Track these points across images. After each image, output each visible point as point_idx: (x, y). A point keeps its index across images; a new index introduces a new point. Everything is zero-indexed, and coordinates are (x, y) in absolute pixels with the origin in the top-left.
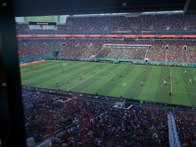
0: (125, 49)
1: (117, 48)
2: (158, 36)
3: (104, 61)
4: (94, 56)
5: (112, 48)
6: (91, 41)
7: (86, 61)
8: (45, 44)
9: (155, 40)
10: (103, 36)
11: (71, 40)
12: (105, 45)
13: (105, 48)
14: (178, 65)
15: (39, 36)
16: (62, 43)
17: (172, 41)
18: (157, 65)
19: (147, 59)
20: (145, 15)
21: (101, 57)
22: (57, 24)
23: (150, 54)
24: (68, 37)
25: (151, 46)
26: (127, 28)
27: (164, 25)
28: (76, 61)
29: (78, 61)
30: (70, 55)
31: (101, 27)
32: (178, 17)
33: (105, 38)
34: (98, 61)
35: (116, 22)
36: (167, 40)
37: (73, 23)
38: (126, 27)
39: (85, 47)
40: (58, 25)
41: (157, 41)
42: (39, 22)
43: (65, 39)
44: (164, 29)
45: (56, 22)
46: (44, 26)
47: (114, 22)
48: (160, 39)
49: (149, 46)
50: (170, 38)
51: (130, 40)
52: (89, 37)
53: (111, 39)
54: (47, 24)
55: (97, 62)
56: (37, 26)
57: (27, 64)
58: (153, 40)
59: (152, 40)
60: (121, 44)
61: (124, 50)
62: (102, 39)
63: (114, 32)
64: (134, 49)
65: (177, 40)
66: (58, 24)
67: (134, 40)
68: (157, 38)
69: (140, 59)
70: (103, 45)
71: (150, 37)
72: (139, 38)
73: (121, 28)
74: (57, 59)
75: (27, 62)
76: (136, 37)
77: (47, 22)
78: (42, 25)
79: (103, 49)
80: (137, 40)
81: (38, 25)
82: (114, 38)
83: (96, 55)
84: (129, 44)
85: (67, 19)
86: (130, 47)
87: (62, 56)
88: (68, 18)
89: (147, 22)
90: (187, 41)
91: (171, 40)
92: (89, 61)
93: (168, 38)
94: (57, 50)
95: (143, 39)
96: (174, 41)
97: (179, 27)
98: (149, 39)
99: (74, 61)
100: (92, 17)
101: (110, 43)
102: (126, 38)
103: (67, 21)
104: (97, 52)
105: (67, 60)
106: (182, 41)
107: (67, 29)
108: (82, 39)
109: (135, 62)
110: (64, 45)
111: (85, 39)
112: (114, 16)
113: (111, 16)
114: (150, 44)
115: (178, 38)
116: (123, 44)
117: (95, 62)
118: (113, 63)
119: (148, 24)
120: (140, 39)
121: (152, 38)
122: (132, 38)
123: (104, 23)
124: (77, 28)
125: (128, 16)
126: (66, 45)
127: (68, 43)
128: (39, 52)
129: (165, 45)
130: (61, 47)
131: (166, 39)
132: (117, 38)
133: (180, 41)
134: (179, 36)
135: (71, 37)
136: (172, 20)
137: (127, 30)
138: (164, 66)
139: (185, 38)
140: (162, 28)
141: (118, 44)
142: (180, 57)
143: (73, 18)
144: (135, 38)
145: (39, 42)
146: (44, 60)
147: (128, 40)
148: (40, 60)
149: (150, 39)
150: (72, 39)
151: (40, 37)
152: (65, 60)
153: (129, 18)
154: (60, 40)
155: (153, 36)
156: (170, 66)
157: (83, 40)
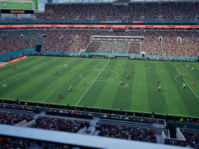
0: (117, 41)
1: (108, 41)
2: (149, 26)
3: (98, 57)
4: (83, 50)
5: (102, 41)
6: (76, 31)
7: (76, 57)
8: (22, 37)
9: (146, 31)
10: (90, 27)
11: (53, 31)
12: (93, 36)
13: (94, 40)
14: (179, 59)
15: (14, 26)
16: (42, 35)
17: (165, 32)
18: (157, 60)
19: (144, 53)
20: (134, 3)
21: (93, 52)
22: (34, 13)
23: (145, 47)
24: (49, 28)
25: (143, 37)
26: (117, 17)
27: (156, 14)
28: (64, 56)
29: (67, 56)
30: (56, 50)
31: (87, 16)
32: (169, 6)
33: (92, 28)
34: (91, 57)
35: (103, 10)
36: (159, 30)
37: (54, 12)
38: (115, 16)
39: (71, 39)
40: (36, 14)
41: (149, 32)
42: (12, 10)
43: (45, 30)
44: (157, 19)
45: (34, 10)
46: (19, 14)
47: (101, 10)
48: (152, 29)
49: (141, 37)
50: (162, 29)
51: (120, 31)
52: (73, 28)
53: (98, 29)
54: (23, 12)
55: (89, 57)
56: (11, 14)
57: (7, 63)
58: (145, 31)
59: (143, 31)
60: (111, 35)
61: (115, 42)
62: (88, 30)
63: (103, 22)
64: (126, 41)
65: (169, 31)
66: (36, 12)
67: (124, 31)
68: (148, 29)
69: (136, 54)
70: (91, 37)
71: (141, 28)
72: (129, 28)
73: (109, 18)
74: (41, 55)
75: (6, 62)
76: (126, 28)
77: (23, 10)
78: (17, 13)
79: (91, 41)
80: (127, 30)
81: (13, 13)
82: (101, 28)
83: (86, 49)
84: (120, 36)
85: (45, 6)
86: (122, 39)
87: (46, 50)
88: (47, 5)
89: (138, 11)
90: (179, 32)
91: (163, 30)
92: (80, 57)
93: (160, 28)
94: (38, 44)
95: (133, 30)
96: (166, 31)
97: (172, 17)
98: (139, 30)
99: (61, 56)
100: (75, 5)
101: (98, 34)
102: (114, 29)
103: (46, 8)
104: (86, 46)
105: (54, 56)
106: (174, 32)
107: (47, 18)
108: (66, 29)
109: (132, 58)
110: (45, 36)
111: (69, 29)
112: (100, 4)
113: (97, 4)
114: (142, 36)
115: (170, 29)
116: (113, 35)
117: (86, 57)
118: (107, 58)
119: (139, 13)
120: (130, 30)
121: (143, 28)
122: (121, 29)
123: (90, 11)
124: (59, 17)
125: (116, 4)
126: (48, 37)
127: (50, 34)
128: (18, 47)
129: (158, 36)
130: (42, 40)
131: (157, 30)
132: (106, 29)
133: (173, 32)
134: (171, 26)
135: (52, 28)
136: (163, 9)
137: (117, 20)
138: (164, 60)
139: (177, 28)
140: (155, 18)
141: (107, 35)
142: (178, 50)
143: (53, 5)
144: (124, 29)
145: (15, 33)
146: (26, 57)
147: (118, 31)
148: (21, 57)
149: (141, 30)
150: (53, 29)
151: (16, 28)
152: (51, 56)
153: (117, 6)
154: (39, 31)
155: (145, 26)
156: (170, 61)
157: (67, 31)
